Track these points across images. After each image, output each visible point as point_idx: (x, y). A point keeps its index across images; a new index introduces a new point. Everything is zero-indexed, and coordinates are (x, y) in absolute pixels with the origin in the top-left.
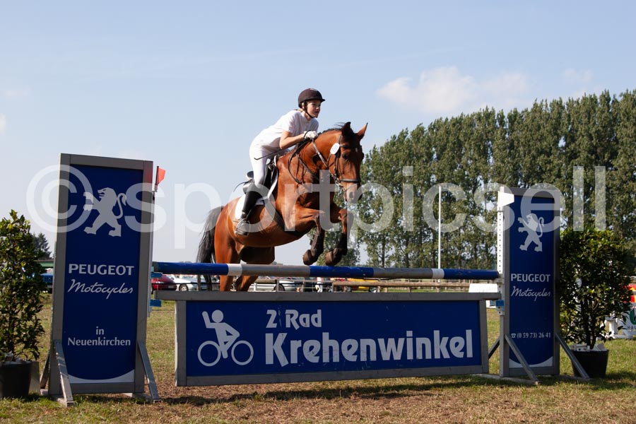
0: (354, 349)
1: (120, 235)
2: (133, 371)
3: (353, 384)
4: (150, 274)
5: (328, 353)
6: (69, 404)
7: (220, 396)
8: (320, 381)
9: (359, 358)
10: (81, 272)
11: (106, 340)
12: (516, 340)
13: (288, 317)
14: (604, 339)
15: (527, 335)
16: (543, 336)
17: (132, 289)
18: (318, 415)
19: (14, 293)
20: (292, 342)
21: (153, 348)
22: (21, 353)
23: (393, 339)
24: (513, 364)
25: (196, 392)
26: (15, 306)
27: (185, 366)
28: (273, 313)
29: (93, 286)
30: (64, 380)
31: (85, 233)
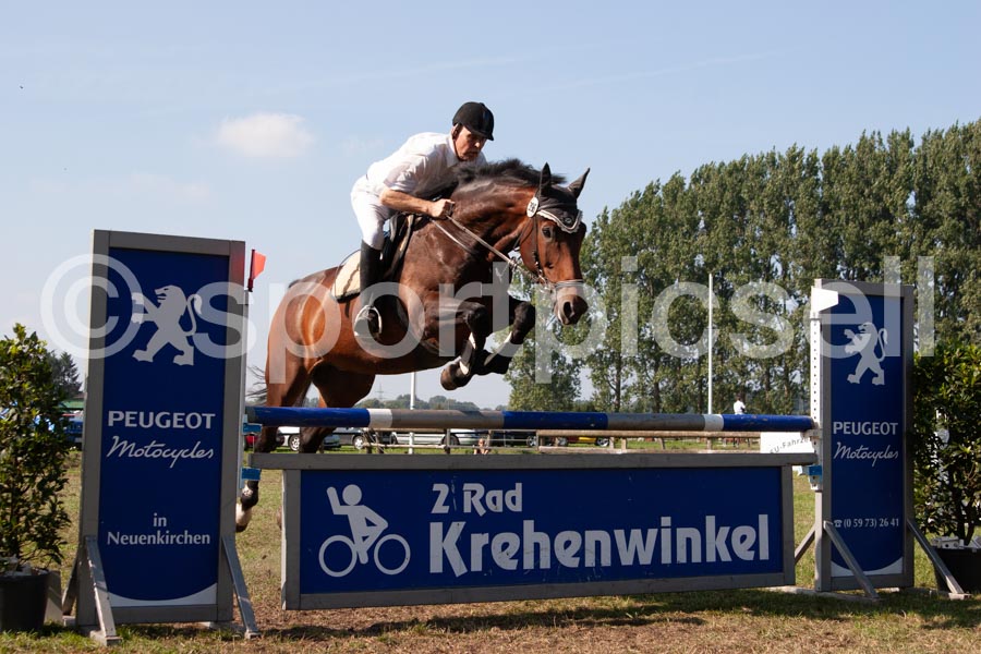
0: (575, 547)
1: (192, 363)
2: (214, 586)
3: (572, 604)
4: (241, 427)
5: (533, 554)
6: (110, 642)
7: (357, 625)
8: (521, 600)
9: (582, 562)
10: (128, 424)
11: (170, 535)
12: (841, 531)
13: (467, 495)
15: (861, 522)
16: (886, 524)
17: (212, 451)
19: (19, 459)
20: (473, 536)
22: (33, 557)
23: (639, 531)
24: (838, 571)
25: (317, 619)
26: (21, 480)
27: (298, 577)
28: (442, 489)
29: (149, 447)
30: (102, 601)
31: (135, 360)
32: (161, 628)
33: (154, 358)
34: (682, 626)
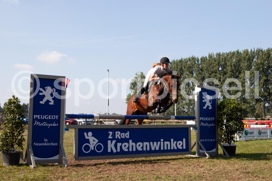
0: (141, 146)
1: (53, 104)
2: (58, 155)
3: (140, 159)
4: (64, 119)
5: (131, 148)
6: (34, 168)
7: (91, 164)
8: (129, 158)
9: (143, 149)
10: (38, 118)
11: (48, 143)
12: (202, 142)
13: (116, 134)
14: (234, 141)
15: (206, 140)
16: (212, 140)
17: (58, 124)
18: (127, 171)
19: (14, 126)
20: (118, 144)
21: (68, 146)
22: (17, 148)
23: (156, 142)
24: (201, 151)
25: (82, 162)
26: (14, 131)
27: (77, 153)
28: (111, 133)
29: (43, 123)
30: (32, 158)
31: (40, 103)
32: (46, 164)
33: (45, 103)
34: (165, 164)
